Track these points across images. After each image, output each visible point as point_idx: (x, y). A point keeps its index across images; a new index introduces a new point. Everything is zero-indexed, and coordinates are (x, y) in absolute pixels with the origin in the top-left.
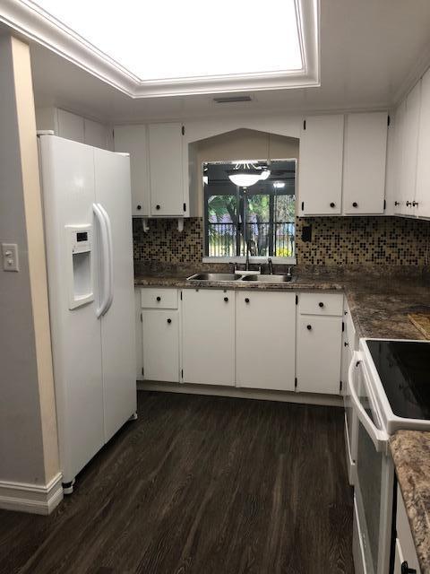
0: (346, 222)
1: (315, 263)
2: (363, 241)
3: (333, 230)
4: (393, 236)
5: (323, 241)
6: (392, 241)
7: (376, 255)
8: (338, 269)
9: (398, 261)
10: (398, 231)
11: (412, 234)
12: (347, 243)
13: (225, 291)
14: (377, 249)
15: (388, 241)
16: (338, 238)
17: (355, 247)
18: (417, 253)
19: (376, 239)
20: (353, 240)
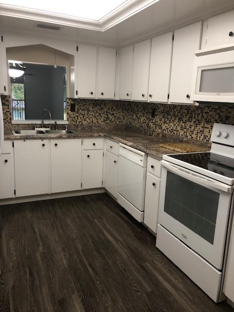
0: (92, 102)
1: (78, 123)
2: (100, 112)
3: (86, 106)
4: (113, 110)
5: (82, 112)
6: (112, 112)
7: (105, 119)
8: (89, 126)
9: (115, 122)
10: (115, 108)
11: (120, 109)
12: (92, 113)
13: (42, 140)
14: (106, 116)
15: (111, 112)
16: (88, 110)
17: (96, 115)
18: (122, 118)
19: (105, 111)
20: (95, 111)
